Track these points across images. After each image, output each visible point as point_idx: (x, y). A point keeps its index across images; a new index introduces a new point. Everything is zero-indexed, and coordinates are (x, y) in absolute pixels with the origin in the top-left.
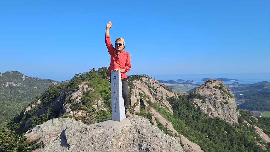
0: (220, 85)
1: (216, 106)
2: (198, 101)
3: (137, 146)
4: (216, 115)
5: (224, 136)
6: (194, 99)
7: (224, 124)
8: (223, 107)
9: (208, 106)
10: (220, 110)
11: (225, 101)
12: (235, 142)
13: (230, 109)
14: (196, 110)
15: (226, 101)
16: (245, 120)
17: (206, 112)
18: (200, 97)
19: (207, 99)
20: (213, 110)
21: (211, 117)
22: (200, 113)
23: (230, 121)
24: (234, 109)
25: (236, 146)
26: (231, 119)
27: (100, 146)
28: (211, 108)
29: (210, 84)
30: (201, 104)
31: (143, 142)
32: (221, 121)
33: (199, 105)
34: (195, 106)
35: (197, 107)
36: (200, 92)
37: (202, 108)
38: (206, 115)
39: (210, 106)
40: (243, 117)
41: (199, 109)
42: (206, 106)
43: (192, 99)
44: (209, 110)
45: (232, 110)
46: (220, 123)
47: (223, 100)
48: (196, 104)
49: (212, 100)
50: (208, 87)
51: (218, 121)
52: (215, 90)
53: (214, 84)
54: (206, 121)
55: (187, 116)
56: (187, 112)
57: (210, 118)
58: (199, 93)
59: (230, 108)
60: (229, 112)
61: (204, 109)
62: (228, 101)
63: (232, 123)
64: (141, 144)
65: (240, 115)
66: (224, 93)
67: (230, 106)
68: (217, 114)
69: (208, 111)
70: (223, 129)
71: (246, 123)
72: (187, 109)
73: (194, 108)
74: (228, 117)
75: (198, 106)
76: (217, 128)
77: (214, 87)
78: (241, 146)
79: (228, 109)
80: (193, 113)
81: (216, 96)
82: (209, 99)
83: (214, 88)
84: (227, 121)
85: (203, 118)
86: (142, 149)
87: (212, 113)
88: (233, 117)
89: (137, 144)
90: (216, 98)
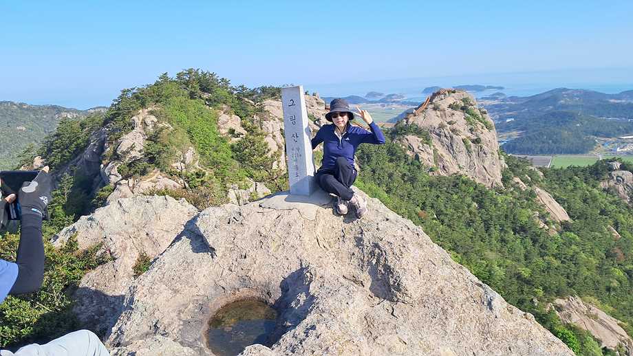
0: (465, 100)
1: (453, 150)
2: (414, 140)
3: (353, 240)
4: (454, 169)
5: (470, 213)
6: (406, 136)
7: (472, 189)
8: (469, 152)
9: (435, 151)
10: (463, 159)
11: (474, 137)
12: (495, 225)
13: (484, 155)
14: (410, 162)
15: (476, 138)
16: (516, 175)
17: (432, 164)
18: (418, 132)
19: (433, 135)
20: (447, 157)
21: (443, 174)
22: (419, 167)
23: (484, 180)
24: (493, 153)
25: (495, 233)
26: (488, 176)
27: (279, 246)
28: (444, 154)
29: (442, 99)
30: (421, 148)
31: (364, 232)
32: (465, 182)
33: (416, 149)
34: (408, 153)
35: (411, 155)
36: (419, 121)
37: (423, 156)
38: (431, 170)
39: (441, 151)
40: (513, 171)
41: (417, 157)
42: (432, 152)
43: (401, 137)
44: (438, 158)
45: (489, 155)
46: (463, 187)
47: (469, 134)
48: (410, 148)
49: (446, 136)
50: (435, 109)
51: (457, 183)
52: (453, 114)
53: (450, 100)
54: (431, 185)
55: (390, 176)
56: (389, 167)
57: (440, 178)
58: (416, 123)
59: (484, 153)
60: (483, 161)
61: (426, 158)
62: (481, 136)
63: (490, 185)
64: (360, 236)
65: (507, 166)
66: (472, 119)
67: (485, 147)
68: (457, 167)
69: (436, 162)
70: (469, 200)
71: (518, 183)
72: (391, 161)
73: (406, 157)
74: (480, 172)
75: (413, 151)
76: (455, 197)
77: (450, 106)
78: (506, 232)
79: (481, 153)
80: (403, 168)
81: (455, 126)
82: (439, 135)
83: (450, 109)
84: (478, 181)
85: (424, 177)
86: (362, 245)
87: (445, 165)
88: (492, 171)
89: (352, 236)
90: (453, 131)
